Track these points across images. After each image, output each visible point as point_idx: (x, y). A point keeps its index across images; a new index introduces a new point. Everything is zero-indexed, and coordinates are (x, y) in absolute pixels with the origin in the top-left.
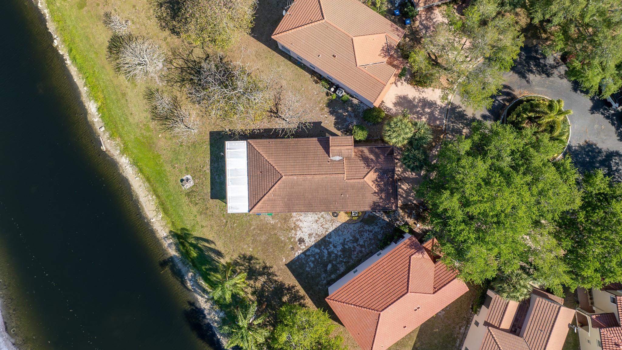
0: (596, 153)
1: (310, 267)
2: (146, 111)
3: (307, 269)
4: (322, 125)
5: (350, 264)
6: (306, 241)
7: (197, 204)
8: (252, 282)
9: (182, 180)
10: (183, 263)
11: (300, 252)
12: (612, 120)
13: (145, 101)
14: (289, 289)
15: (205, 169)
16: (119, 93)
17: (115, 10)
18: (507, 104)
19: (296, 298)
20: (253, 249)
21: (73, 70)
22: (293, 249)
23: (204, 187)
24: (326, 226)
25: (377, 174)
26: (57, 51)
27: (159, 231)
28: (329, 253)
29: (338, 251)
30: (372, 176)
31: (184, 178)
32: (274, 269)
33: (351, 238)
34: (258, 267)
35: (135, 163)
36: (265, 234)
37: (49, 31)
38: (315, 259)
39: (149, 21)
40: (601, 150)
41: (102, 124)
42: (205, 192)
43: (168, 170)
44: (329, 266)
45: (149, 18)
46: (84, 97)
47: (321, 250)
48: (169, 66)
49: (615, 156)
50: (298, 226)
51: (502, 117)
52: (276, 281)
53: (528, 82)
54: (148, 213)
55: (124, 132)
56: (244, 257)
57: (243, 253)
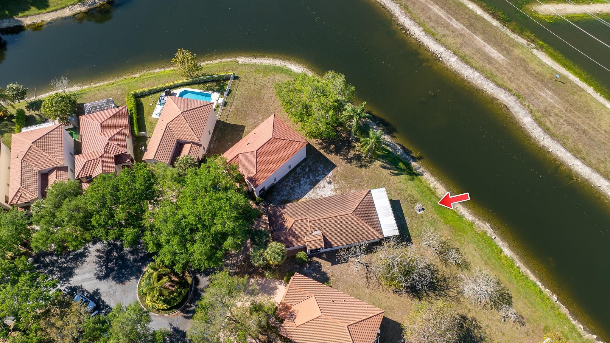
0: (117, 277)
1: (321, 168)
2: (465, 253)
3: (322, 166)
4: (331, 263)
5: (294, 173)
6: (327, 183)
7: (408, 196)
8: (357, 153)
9: (423, 209)
10: (406, 159)
11: (329, 175)
12: (103, 305)
13: (468, 261)
14: (331, 152)
15: (409, 219)
16: (490, 264)
17: (518, 329)
18: (188, 304)
19: (326, 148)
20: (361, 173)
21: (532, 277)
22: (335, 177)
23: (406, 207)
24: (314, 194)
25: (285, 226)
26: (551, 291)
27: (429, 176)
28: (309, 178)
29: (303, 180)
30: (288, 225)
31: (422, 211)
32: (344, 162)
33: (295, 189)
34: (355, 162)
35: (461, 217)
36: (356, 183)
37: (564, 306)
38: (318, 173)
39: (487, 324)
40: (113, 280)
41: (495, 241)
42: (404, 204)
43: (436, 215)
44: (307, 170)
45: (488, 326)
46: (516, 258)
47: (315, 179)
48: (459, 289)
49: (102, 277)
50: (334, 191)
51: (192, 293)
52: (341, 156)
53: (171, 325)
54: (441, 186)
55: (477, 237)
56: (365, 166)
57: (368, 169)
